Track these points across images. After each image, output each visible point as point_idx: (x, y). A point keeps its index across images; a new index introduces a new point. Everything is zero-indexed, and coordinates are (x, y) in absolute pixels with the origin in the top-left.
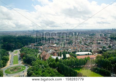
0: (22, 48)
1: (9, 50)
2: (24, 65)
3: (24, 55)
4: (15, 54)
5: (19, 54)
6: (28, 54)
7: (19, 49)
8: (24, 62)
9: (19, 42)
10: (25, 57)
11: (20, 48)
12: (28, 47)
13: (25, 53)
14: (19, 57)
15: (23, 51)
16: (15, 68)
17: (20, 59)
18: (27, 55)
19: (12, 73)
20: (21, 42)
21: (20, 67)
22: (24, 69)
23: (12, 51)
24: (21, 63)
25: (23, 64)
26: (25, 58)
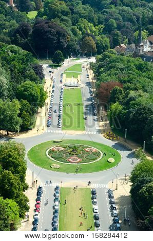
0: (106, 53)
1: (43, 57)
2: (113, 143)
3: (115, 92)
4: (71, 81)
5: (89, 84)
6: (136, 89)
7: (88, 55)
8: (114, 130)
9: (91, 20)
10: (121, 103)
11: (94, 55)
12: (136, 55)
13: (122, 82)
14: (89, 100)
15: (113, 71)
16: (73, 150)
17: (92, 109)
18: (132, 94)
19: (58, 170)
20: (100, 23)
21: (94, 149)
22: (112, 160)
23: (57, 62)
24: (99, 131)
25: (108, 136)
26: (120, 107)
